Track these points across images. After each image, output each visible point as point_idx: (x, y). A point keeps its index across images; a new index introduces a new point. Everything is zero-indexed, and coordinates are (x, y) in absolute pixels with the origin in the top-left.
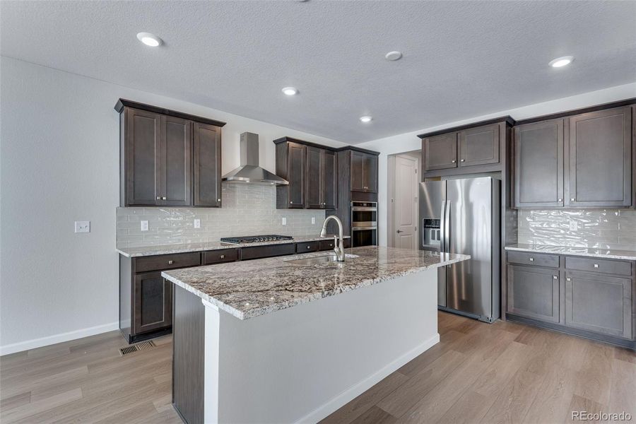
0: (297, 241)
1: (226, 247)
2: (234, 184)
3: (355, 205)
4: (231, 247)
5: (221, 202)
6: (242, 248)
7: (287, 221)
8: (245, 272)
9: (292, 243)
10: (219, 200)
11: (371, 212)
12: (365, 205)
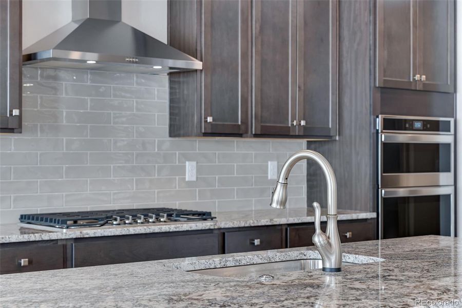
0: (223, 224)
1: (32, 238)
2: (56, 68)
3: (389, 125)
4: (46, 237)
5: (20, 117)
6: (77, 240)
7: (199, 170)
8: (80, 291)
9: (210, 231)
10: (16, 112)
11: (436, 146)
12: (418, 125)
